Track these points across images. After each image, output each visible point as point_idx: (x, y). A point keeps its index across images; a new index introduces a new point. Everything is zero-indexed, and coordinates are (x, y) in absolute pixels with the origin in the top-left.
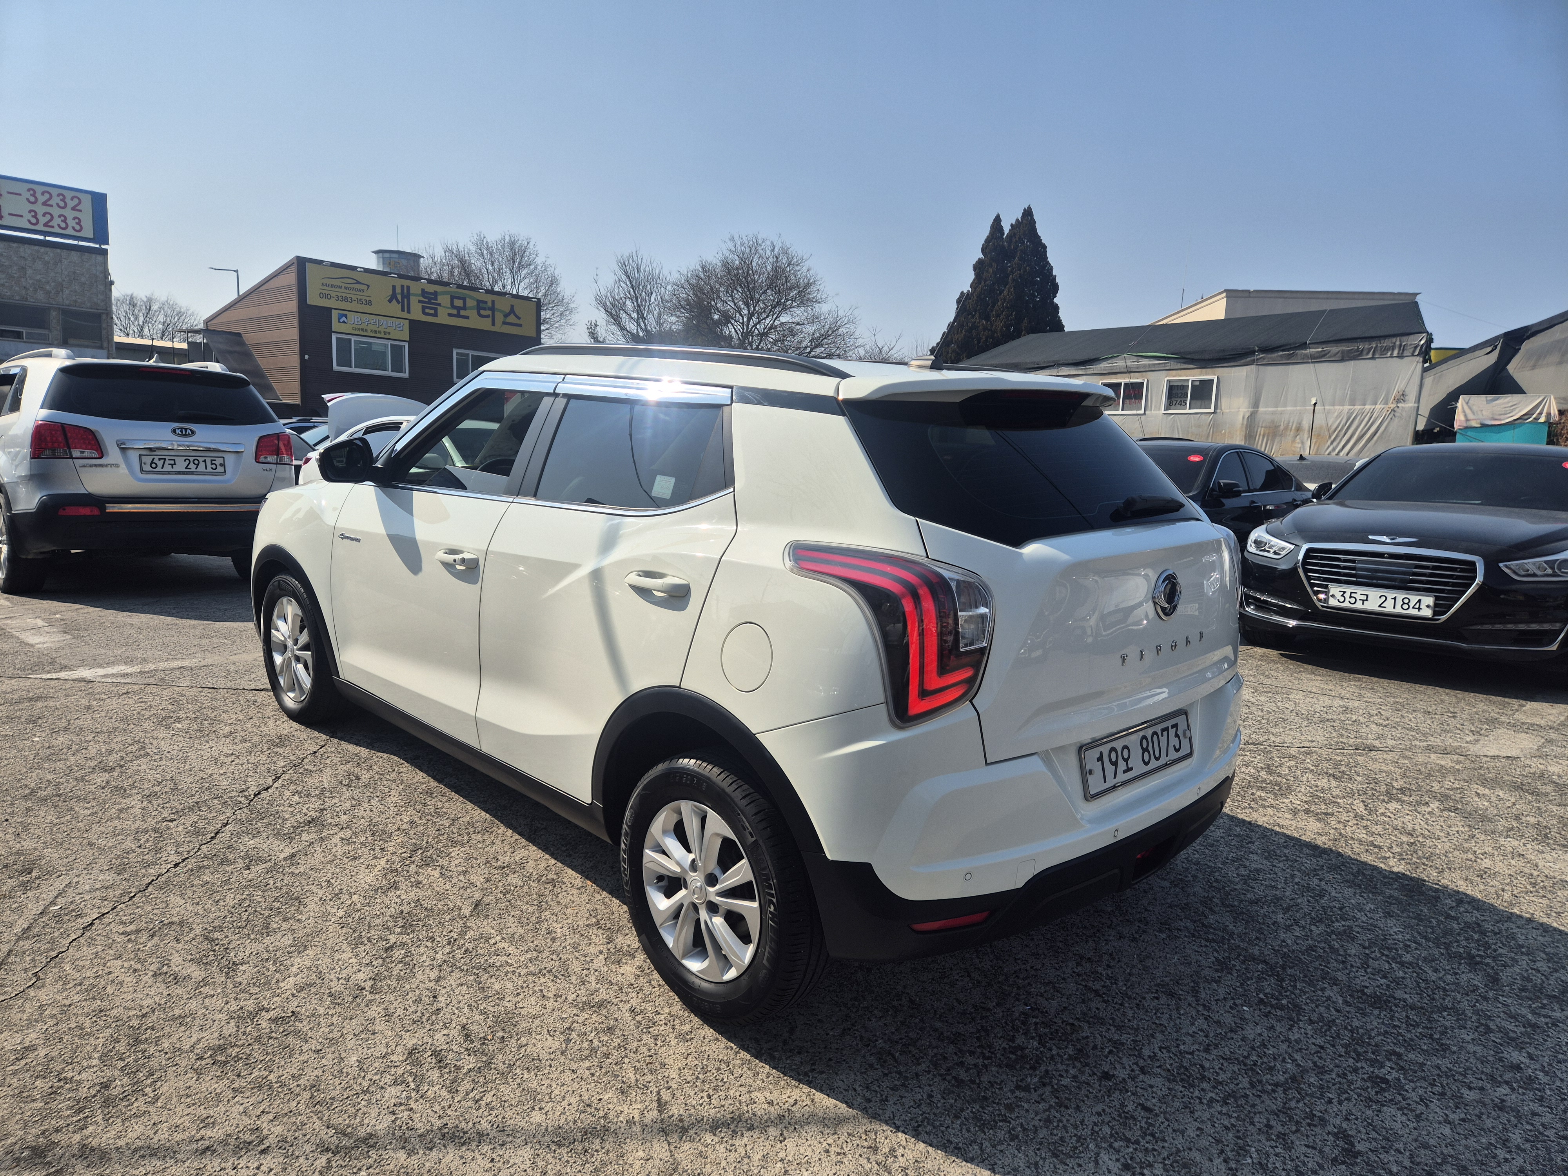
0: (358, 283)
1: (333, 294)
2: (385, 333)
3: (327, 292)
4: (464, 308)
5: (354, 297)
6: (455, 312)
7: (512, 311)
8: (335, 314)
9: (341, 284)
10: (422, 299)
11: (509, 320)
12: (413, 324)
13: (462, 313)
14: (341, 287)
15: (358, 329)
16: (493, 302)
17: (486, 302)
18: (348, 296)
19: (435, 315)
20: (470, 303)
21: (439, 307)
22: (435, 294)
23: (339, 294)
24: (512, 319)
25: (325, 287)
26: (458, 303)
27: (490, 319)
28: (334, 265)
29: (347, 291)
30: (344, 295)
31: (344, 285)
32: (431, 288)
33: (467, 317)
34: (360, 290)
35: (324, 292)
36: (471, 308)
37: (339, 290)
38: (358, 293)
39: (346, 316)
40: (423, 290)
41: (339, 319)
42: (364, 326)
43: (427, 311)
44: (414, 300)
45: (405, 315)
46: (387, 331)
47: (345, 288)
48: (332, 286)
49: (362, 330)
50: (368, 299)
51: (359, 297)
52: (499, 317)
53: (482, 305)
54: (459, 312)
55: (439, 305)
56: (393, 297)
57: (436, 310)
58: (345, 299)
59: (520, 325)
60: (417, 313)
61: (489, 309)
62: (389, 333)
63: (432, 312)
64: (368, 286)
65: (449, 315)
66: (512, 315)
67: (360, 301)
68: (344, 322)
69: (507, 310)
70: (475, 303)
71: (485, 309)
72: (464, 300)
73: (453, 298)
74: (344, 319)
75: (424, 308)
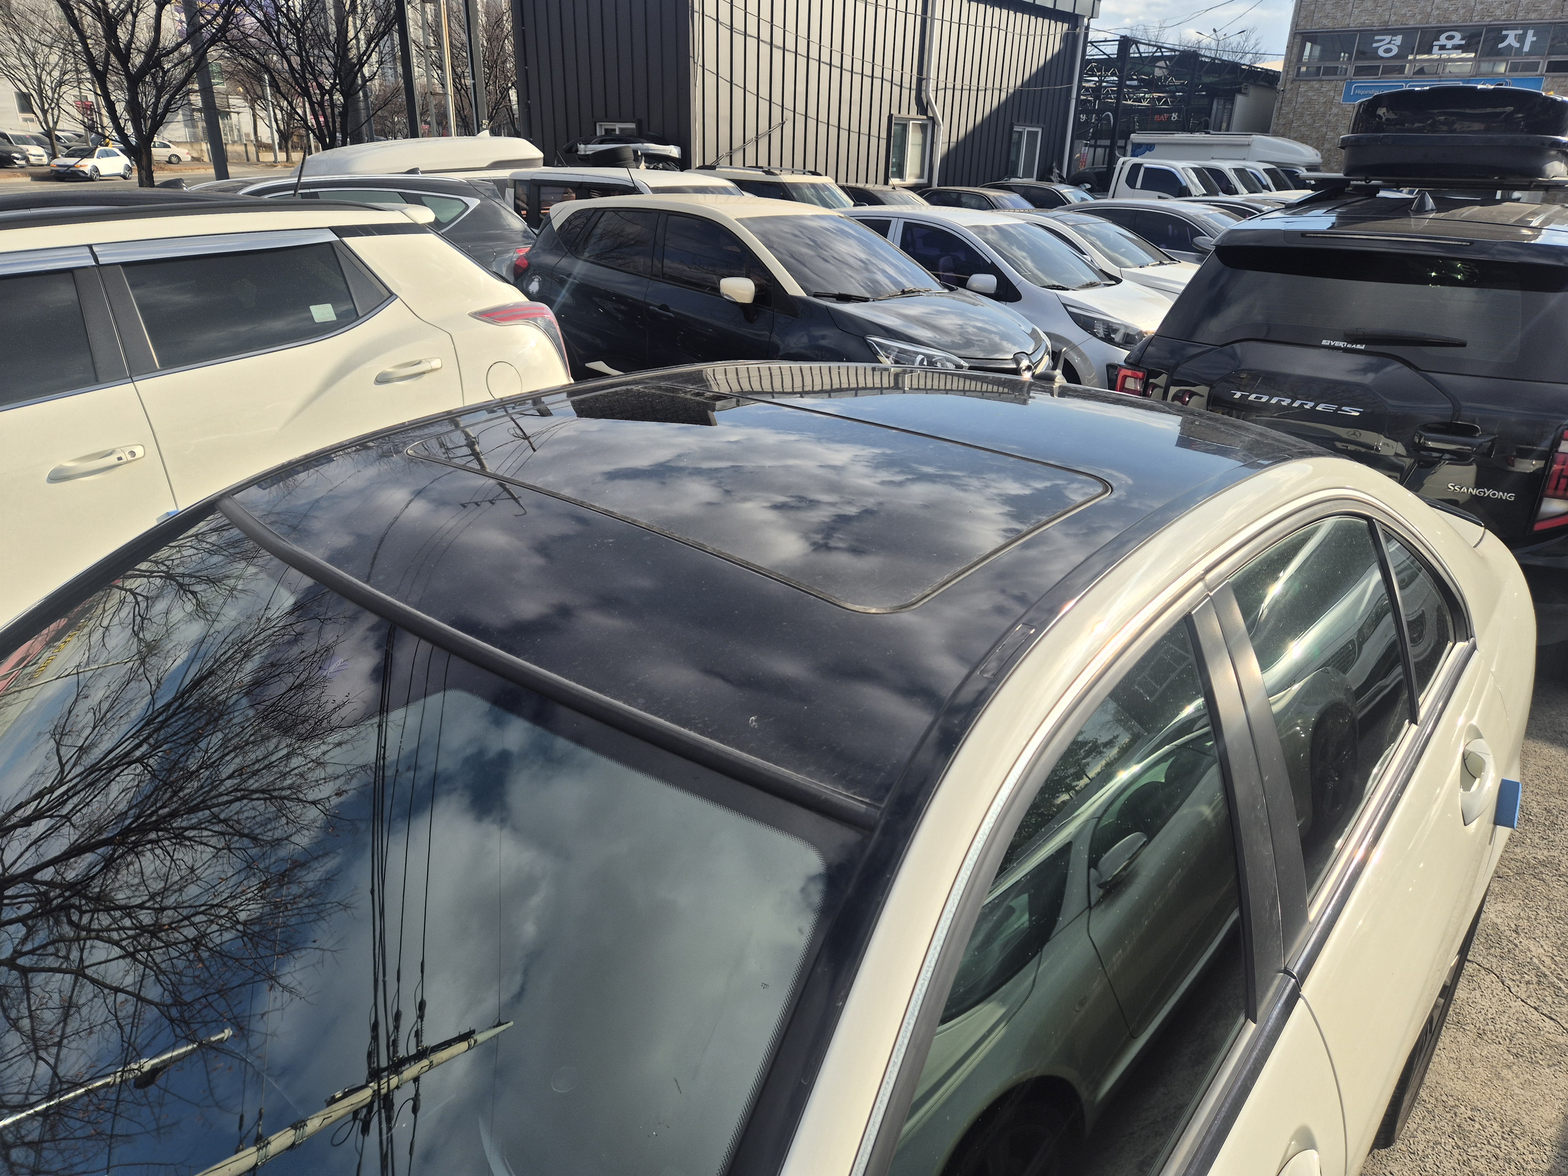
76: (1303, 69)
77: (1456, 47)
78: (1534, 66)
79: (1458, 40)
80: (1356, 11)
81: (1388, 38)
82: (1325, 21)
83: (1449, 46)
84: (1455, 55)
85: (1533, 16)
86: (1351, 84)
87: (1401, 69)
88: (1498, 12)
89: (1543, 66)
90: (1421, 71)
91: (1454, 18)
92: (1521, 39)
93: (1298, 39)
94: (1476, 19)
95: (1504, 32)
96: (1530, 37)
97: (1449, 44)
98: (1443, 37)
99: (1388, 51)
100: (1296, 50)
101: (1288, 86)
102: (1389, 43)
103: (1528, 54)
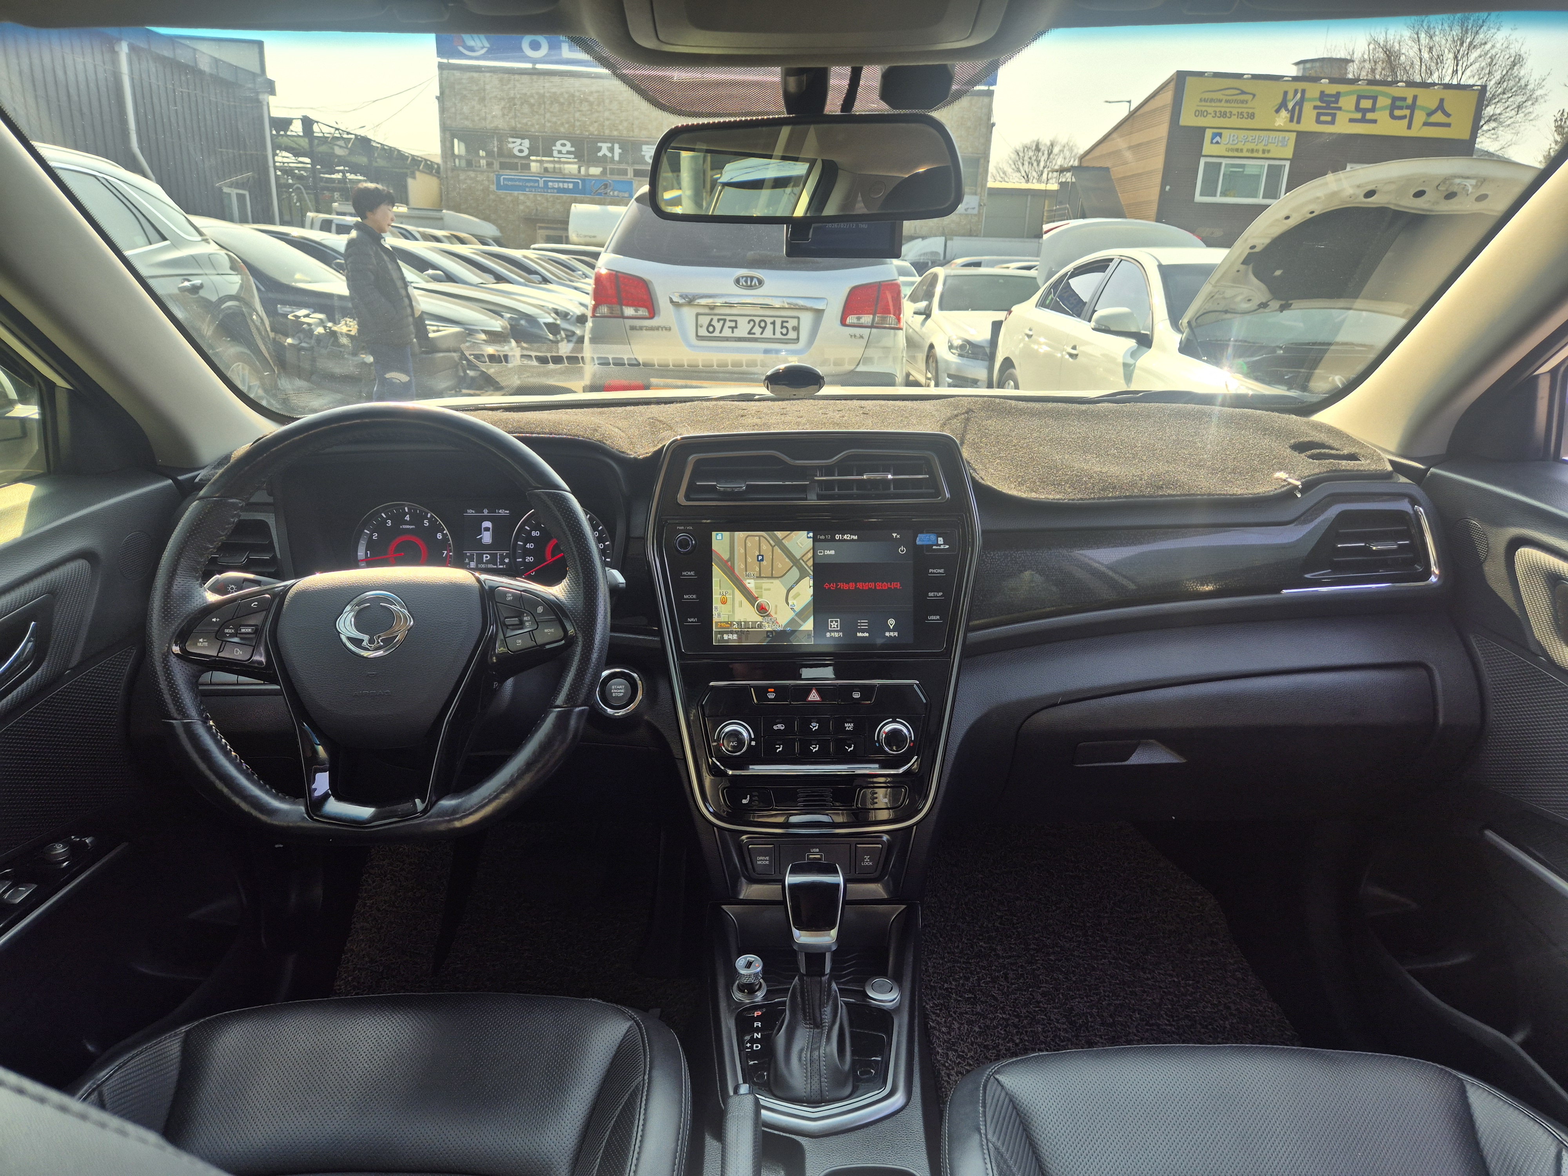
0: (1243, 93)
1: (1210, 110)
2: (1264, 151)
3: (1204, 109)
4: (1373, 109)
5: (1235, 111)
6: (1359, 116)
7: (1441, 107)
8: (1208, 134)
9: (1221, 97)
10: (1319, 104)
11: (1434, 119)
12: (1301, 136)
13: (1369, 116)
14: (1220, 101)
15: (1232, 150)
16: (1415, 98)
17: (1404, 99)
18: (1228, 110)
19: (1332, 122)
20: (1384, 102)
21: (1338, 113)
22: (1338, 95)
23: (1218, 109)
24: (1439, 117)
25: (1203, 103)
26: (1366, 104)
27: (1406, 121)
28: (1217, 75)
29: (1229, 105)
30: (1223, 110)
31: (1224, 98)
32: (1333, 89)
33: (1374, 121)
34: (1242, 102)
35: (1200, 108)
36: (1383, 108)
37: (1218, 104)
38: (1240, 105)
39: (1220, 135)
40: (1322, 93)
41: (1212, 139)
42: (1239, 146)
43: (1323, 118)
44: (1308, 108)
45: (1294, 126)
46: (1266, 148)
47: (1227, 101)
48: (1212, 100)
49: (1237, 150)
50: (1250, 111)
51: (1240, 110)
52: (1420, 117)
53: (1398, 103)
54: (1364, 116)
55: (1340, 109)
56: (1283, 105)
57: (1334, 116)
58: (1224, 115)
59: (1448, 125)
60: (1309, 123)
61: (1407, 107)
62: (1269, 151)
63: (1329, 118)
64: (1254, 95)
65: (1352, 120)
66: (1439, 112)
67: (1241, 115)
68: (1217, 143)
69: (1434, 105)
70: (1389, 101)
71: (1401, 108)
72: (1375, 99)
73: (1360, 98)
74: (1218, 138)
75: (1319, 115)
76: (457, 162)
77: (569, 153)
78: (625, 172)
79: (569, 147)
80: (489, 117)
81: (519, 141)
82: (466, 123)
83: (564, 151)
84: (570, 159)
85: (615, 133)
86: (499, 176)
88: (591, 129)
89: (630, 173)
91: (562, 130)
92: (611, 150)
93: (448, 135)
94: (578, 132)
95: (599, 144)
96: (617, 150)
97: (564, 150)
98: (558, 143)
99: (520, 151)
100: (448, 144)
101: (450, 174)
102: (521, 145)
103: (618, 162)
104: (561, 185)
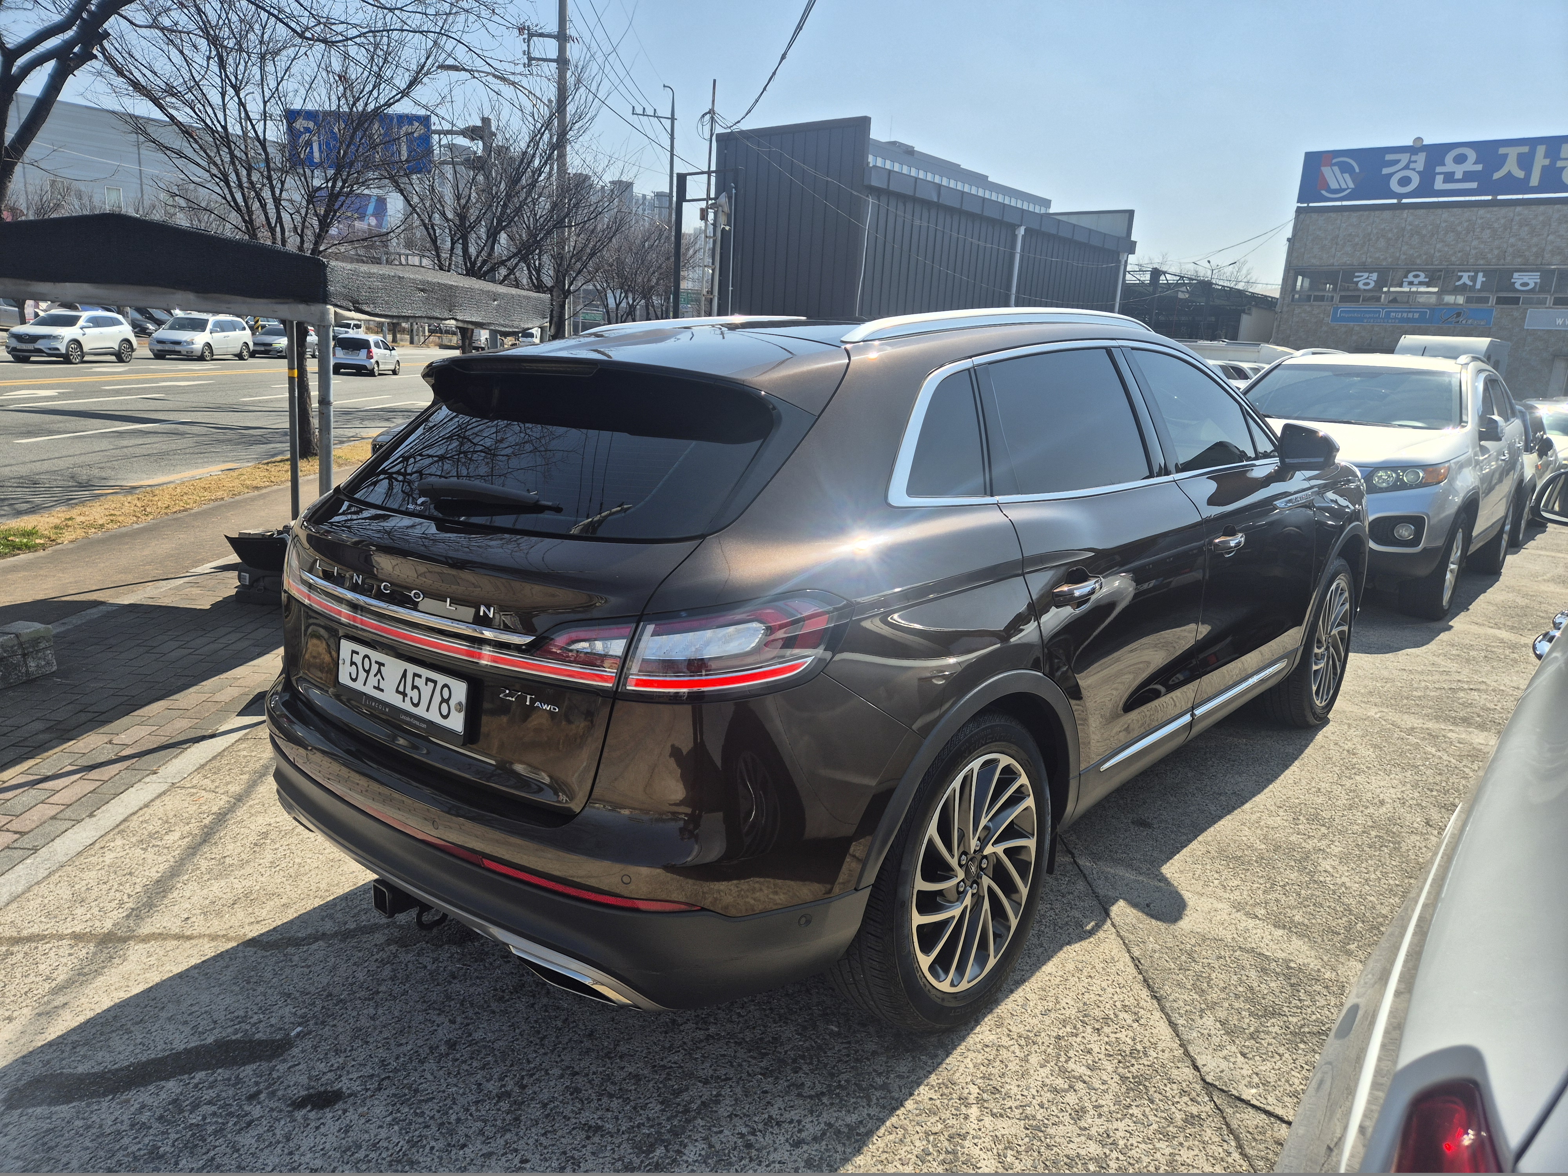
76: (1297, 296)
77: (1421, 284)
78: (1486, 300)
79: (1422, 277)
80: (1339, 254)
81: (1366, 275)
82: (1314, 261)
84: (1423, 289)
85: (1482, 262)
86: (1338, 308)
87: (1378, 299)
88: (1453, 259)
89: (1492, 300)
90: (1394, 301)
91: (1418, 261)
92: (1474, 279)
93: (1292, 273)
94: (1436, 263)
95: (1459, 274)
96: (1480, 278)
97: (1416, 281)
98: (1411, 275)
99: (1367, 284)
100: (1290, 282)
101: (1285, 309)
102: (1367, 278)
103: (1479, 290)
104: (1405, 315)
